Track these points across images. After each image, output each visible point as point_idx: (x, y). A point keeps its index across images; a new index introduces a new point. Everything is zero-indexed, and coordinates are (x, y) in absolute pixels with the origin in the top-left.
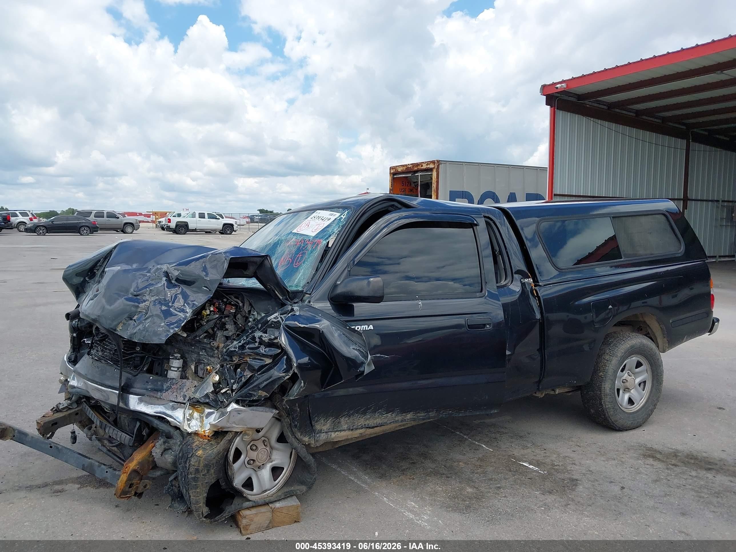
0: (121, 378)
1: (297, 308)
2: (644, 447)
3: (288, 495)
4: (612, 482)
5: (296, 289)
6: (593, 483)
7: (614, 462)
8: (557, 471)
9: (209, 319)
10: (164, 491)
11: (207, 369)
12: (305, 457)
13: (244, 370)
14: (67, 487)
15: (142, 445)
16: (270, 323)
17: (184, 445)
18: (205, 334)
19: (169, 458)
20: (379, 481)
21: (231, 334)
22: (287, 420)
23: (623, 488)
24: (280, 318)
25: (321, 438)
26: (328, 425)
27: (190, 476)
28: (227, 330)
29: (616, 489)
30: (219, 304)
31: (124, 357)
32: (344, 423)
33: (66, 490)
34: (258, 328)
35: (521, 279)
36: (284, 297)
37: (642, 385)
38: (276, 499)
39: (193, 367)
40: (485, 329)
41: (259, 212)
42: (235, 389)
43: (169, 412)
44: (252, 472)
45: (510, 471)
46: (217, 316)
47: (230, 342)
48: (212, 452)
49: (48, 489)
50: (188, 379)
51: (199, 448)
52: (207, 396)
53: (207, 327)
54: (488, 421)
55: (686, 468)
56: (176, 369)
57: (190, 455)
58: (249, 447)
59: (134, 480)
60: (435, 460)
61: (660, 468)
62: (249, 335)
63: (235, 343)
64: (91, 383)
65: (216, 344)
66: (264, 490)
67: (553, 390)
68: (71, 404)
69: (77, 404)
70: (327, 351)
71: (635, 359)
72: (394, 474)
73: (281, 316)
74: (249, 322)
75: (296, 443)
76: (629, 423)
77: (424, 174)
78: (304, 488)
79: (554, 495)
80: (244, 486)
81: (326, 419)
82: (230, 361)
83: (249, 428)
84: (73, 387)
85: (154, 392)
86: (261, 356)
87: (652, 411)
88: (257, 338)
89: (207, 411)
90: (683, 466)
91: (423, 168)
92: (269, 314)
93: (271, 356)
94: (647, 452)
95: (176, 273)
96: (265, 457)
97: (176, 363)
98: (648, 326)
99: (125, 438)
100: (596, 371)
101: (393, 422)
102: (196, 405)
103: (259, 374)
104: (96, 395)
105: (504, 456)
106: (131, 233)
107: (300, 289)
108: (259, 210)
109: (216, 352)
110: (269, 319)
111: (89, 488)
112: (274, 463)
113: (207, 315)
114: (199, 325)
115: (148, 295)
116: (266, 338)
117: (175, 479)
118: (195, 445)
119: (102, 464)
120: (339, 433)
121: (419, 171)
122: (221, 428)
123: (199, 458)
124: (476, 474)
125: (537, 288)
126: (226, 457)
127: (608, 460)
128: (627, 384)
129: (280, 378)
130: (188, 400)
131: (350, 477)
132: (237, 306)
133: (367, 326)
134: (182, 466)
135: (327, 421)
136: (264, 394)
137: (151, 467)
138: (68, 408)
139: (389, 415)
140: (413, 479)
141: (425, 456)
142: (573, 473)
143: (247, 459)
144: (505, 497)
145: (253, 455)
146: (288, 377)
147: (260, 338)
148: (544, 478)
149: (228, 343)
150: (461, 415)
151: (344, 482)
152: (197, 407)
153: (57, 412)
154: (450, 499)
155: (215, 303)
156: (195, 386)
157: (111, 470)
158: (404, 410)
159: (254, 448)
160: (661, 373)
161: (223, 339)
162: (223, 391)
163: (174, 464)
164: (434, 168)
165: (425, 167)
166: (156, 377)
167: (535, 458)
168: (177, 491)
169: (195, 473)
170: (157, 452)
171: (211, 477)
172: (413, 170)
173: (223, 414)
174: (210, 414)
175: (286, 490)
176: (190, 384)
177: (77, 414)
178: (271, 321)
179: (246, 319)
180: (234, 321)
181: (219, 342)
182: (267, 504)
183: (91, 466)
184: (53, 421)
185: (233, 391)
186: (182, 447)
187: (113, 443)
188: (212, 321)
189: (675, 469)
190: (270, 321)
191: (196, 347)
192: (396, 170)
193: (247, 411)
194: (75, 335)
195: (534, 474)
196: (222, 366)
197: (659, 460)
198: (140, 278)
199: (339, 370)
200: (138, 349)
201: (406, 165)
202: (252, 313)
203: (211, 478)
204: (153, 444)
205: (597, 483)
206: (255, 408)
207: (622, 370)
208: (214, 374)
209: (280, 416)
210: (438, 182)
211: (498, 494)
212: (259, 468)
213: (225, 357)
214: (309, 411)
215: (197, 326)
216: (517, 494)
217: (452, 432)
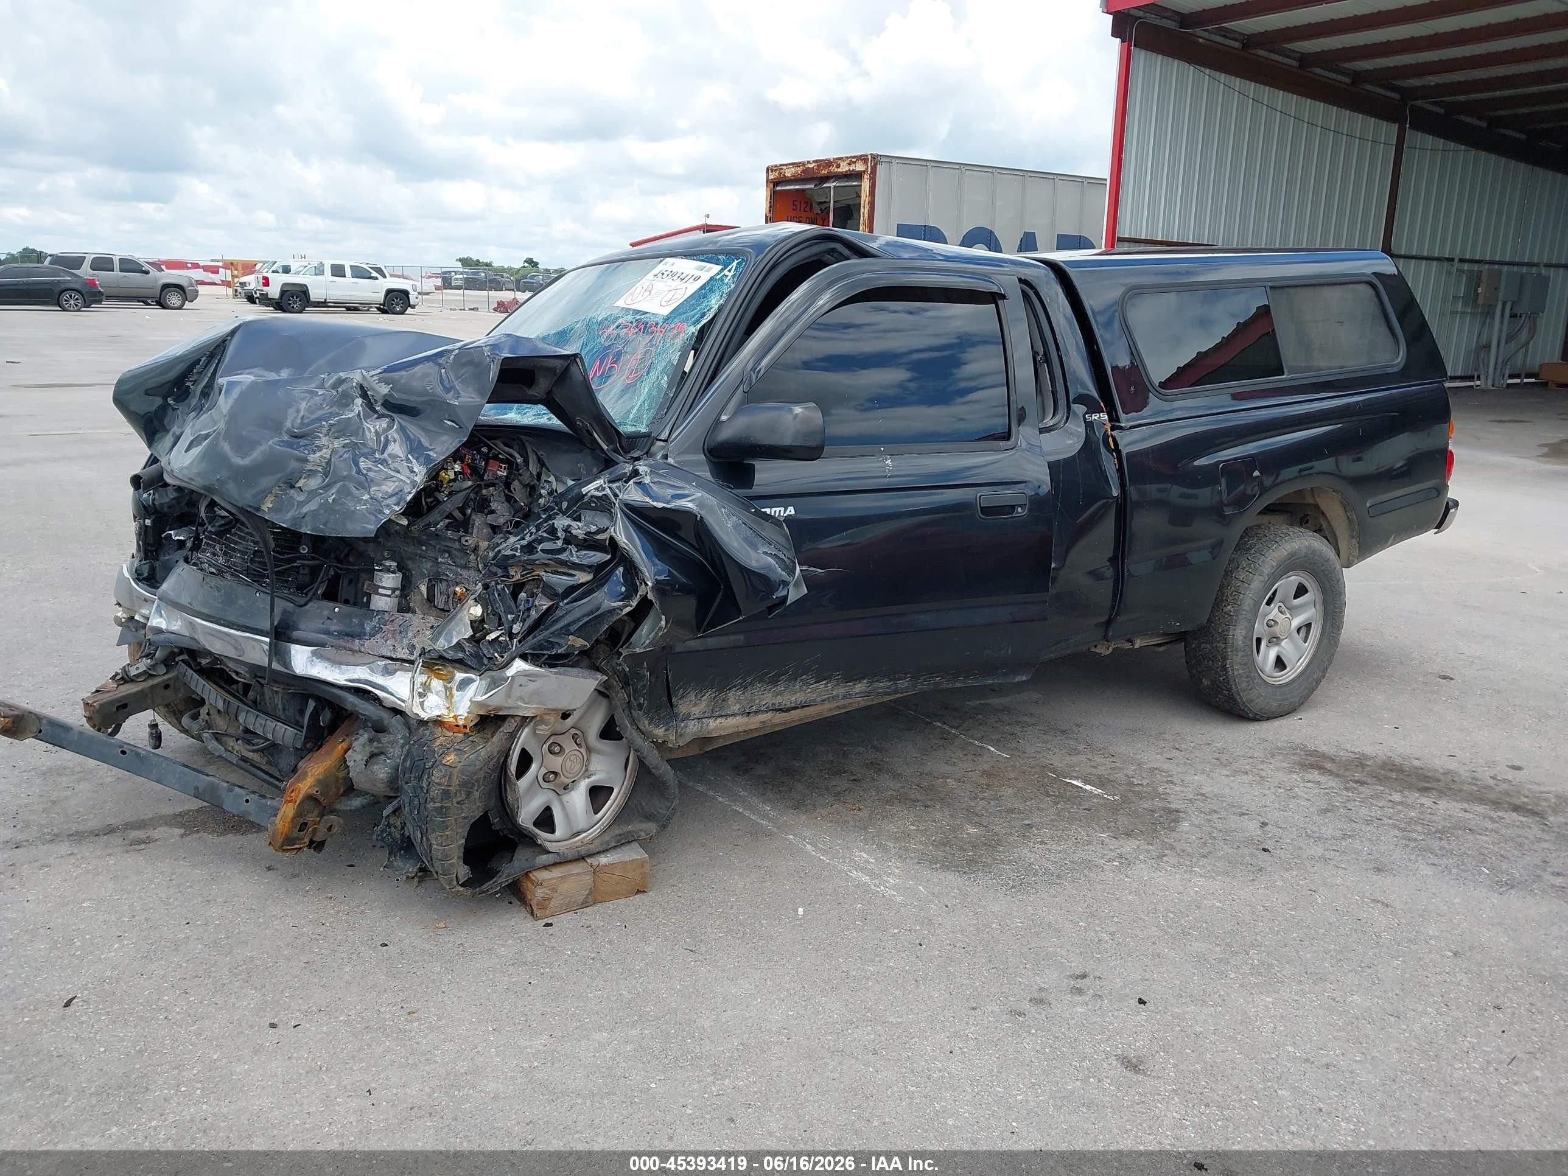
0: (272, 610)
1: (646, 468)
2: (1301, 750)
3: (623, 842)
4: (1243, 814)
5: (633, 429)
6: (1209, 817)
7: (1246, 778)
8: (1139, 794)
9: (453, 489)
10: (375, 837)
11: (455, 593)
12: (656, 768)
13: (533, 595)
14: (159, 833)
15: (320, 747)
16: (586, 499)
17: (413, 745)
18: (447, 521)
19: (381, 771)
20: (793, 814)
21: (502, 521)
22: (623, 695)
23: (1264, 824)
24: (608, 489)
25: (688, 730)
26: (703, 704)
27: (430, 805)
28: (493, 512)
29: (1251, 827)
30: (473, 459)
31: (276, 566)
32: (735, 699)
33: (156, 840)
34: (560, 510)
35: (1086, 413)
36: (611, 446)
37: (1303, 631)
38: (601, 849)
39: (423, 589)
40: (1014, 515)
41: (459, 264)
42: (518, 633)
43: (379, 679)
44: (552, 795)
45: (1048, 795)
46: (470, 483)
47: (502, 538)
48: (477, 758)
49: (116, 839)
50: (414, 612)
51: (446, 750)
52: (459, 646)
53: (450, 505)
54: (995, 701)
55: (1382, 788)
56: (389, 592)
57: (430, 764)
58: (546, 747)
59: (309, 815)
60: (898, 775)
61: (1333, 788)
62: (541, 523)
63: (512, 539)
64: (204, 622)
65: (471, 542)
66: (575, 831)
67: (1130, 641)
68: (153, 667)
69: (166, 666)
70: (709, 556)
71: (1294, 579)
72: (821, 802)
73: (611, 485)
74: (541, 496)
75: (639, 740)
76: (1274, 706)
77: (842, 184)
78: (652, 827)
79: (1136, 838)
80: (536, 824)
81: (701, 692)
82: (502, 577)
83: (549, 709)
84: (159, 631)
85: (346, 638)
86: (570, 568)
87: (1318, 682)
88: (559, 529)
89: (459, 676)
90: (1375, 784)
91: (840, 170)
92: (581, 482)
93: (590, 567)
94: (1307, 759)
95: (384, 389)
96: (578, 767)
97: (389, 581)
98: (1323, 513)
99: (285, 733)
100: (1219, 603)
101: (828, 698)
102: (437, 664)
103: (567, 604)
104: (217, 647)
105: (1032, 768)
106: (180, 308)
107: (643, 430)
108: (460, 260)
109: (473, 557)
110: (584, 490)
111: (202, 834)
112: (593, 778)
113: (450, 481)
114: (431, 502)
115: (326, 435)
116: (579, 530)
117: (394, 812)
118: (437, 744)
119: (235, 785)
120: (723, 720)
121: (833, 177)
122: (494, 709)
123: (451, 770)
124: (981, 799)
125: (1114, 433)
126: (504, 766)
127: (1235, 773)
128: (1276, 630)
129: (612, 611)
130: (420, 655)
131: (734, 807)
132: (511, 464)
133: (782, 509)
134: (414, 787)
135: (702, 697)
136: (579, 642)
137: (342, 790)
138: (147, 675)
139: (822, 685)
140: (860, 809)
141: (877, 767)
142: (1170, 799)
143: (543, 771)
144: (1042, 842)
145: (555, 763)
146: (628, 609)
147: (567, 530)
148: (1114, 808)
149: (498, 538)
150: (957, 685)
151: (724, 816)
152: (438, 669)
153: (126, 682)
154: (936, 846)
155: (465, 455)
156: (432, 627)
157: (255, 797)
158: (850, 677)
159: (557, 749)
160: (1341, 608)
161: (487, 530)
162: (491, 637)
163: (393, 782)
164: (864, 171)
165: (844, 168)
166: (346, 609)
167: (1094, 771)
168: (398, 836)
169: (442, 799)
170: (356, 758)
171: (474, 807)
172: (819, 175)
173: (494, 684)
174: (464, 684)
175: (617, 831)
176: (419, 622)
177: (167, 687)
178: (589, 495)
179: (532, 491)
180: (506, 495)
181: (478, 537)
182: (582, 858)
183: (213, 789)
184: (119, 701)
185: (511, 636)
186: (410, 748)
187: (253, 745)
188: (459, 495)
189: (1361, 789)
190: (586, 494)
191: (430, 548)
192: (780, 174)
193: (545, 676)
194: (148, 522)
195: (1095, 800)
196: (486, 587)
197: (1330, 772)
198: (303, 399)
199: (734, 594)
200: (304, 549)
201: (803, 164)
202: (544, 477)
203: (473, 810)
204: (344, 745)
205: (1215, 816)
206: (562, 669)
207: (1269, 603)
208: (471, 602)
209: (606, 689)
210: (872, 204)
211: (1029, 837)
212: (564, 789)
213: (494, 569)
214: (667, 677)
215: (426, 503)
216: (1065, 838)
217: (927, 723)
